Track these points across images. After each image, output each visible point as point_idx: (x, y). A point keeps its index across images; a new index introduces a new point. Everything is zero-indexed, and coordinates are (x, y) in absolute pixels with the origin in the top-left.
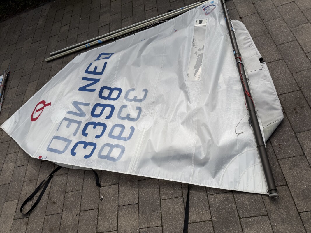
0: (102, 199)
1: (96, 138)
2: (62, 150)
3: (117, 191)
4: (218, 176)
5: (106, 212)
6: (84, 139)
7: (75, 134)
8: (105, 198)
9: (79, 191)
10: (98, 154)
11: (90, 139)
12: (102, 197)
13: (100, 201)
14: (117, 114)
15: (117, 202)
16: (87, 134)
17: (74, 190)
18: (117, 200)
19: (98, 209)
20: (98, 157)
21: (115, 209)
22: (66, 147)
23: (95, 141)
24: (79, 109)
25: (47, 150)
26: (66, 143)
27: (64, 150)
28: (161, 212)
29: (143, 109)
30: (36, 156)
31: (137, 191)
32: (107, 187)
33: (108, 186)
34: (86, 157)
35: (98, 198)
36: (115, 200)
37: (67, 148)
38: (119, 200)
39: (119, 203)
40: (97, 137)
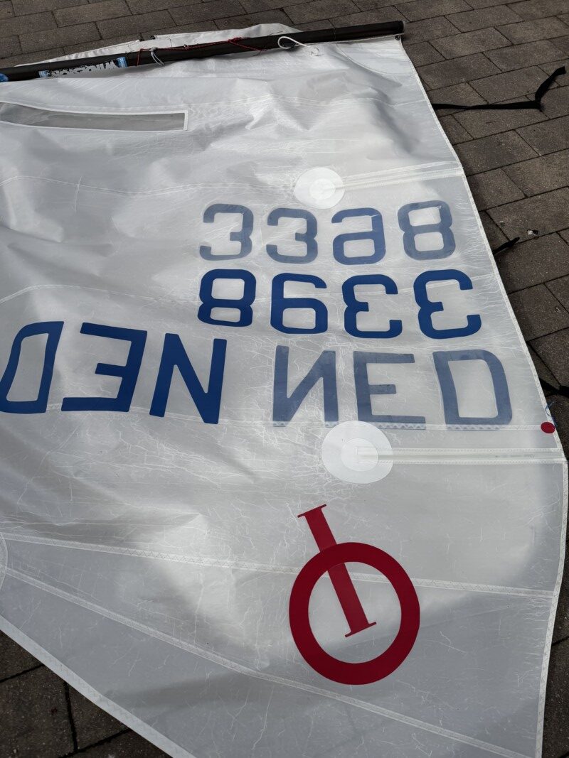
0: (535, 232)
1: (395, 292)
2: (482, 363)
3: (501, 209)
4: (397, 80)
5: (553, 214)
6: (412, 326)
7: (409, 359)
8: (530, 227)
9: (551, 288)
10: (445, 257)
11: (406, 308)
12: (530, 233)
13: (540, 233)
14: (301, 265)
15: (522, 202)
16: (391, 321)
17: (558, 304)
18: (517, 203)
19: (557, 232)
20: (453, 250)
21: (537, 201)
22: (465, 356)
23: (406, 290)
24: (307, 384)
25: (511, 417)
26: (453, 365)
27: (479, 358)
28: (495, 134)
29: (277, 205)
30: (552, 450)
31: (481, 175)
32: (504, 230)
33: (501, 230)
34: (466, 283)
35: (539, 241)
36: (520, 207)
37: (468, 351)
38: (516, 199)
39: (520, 198)
40: (391, 288)
